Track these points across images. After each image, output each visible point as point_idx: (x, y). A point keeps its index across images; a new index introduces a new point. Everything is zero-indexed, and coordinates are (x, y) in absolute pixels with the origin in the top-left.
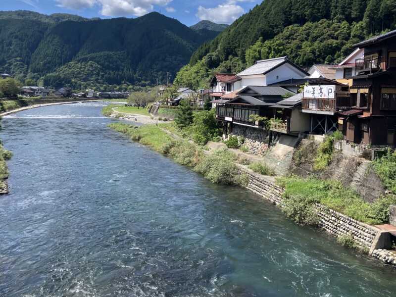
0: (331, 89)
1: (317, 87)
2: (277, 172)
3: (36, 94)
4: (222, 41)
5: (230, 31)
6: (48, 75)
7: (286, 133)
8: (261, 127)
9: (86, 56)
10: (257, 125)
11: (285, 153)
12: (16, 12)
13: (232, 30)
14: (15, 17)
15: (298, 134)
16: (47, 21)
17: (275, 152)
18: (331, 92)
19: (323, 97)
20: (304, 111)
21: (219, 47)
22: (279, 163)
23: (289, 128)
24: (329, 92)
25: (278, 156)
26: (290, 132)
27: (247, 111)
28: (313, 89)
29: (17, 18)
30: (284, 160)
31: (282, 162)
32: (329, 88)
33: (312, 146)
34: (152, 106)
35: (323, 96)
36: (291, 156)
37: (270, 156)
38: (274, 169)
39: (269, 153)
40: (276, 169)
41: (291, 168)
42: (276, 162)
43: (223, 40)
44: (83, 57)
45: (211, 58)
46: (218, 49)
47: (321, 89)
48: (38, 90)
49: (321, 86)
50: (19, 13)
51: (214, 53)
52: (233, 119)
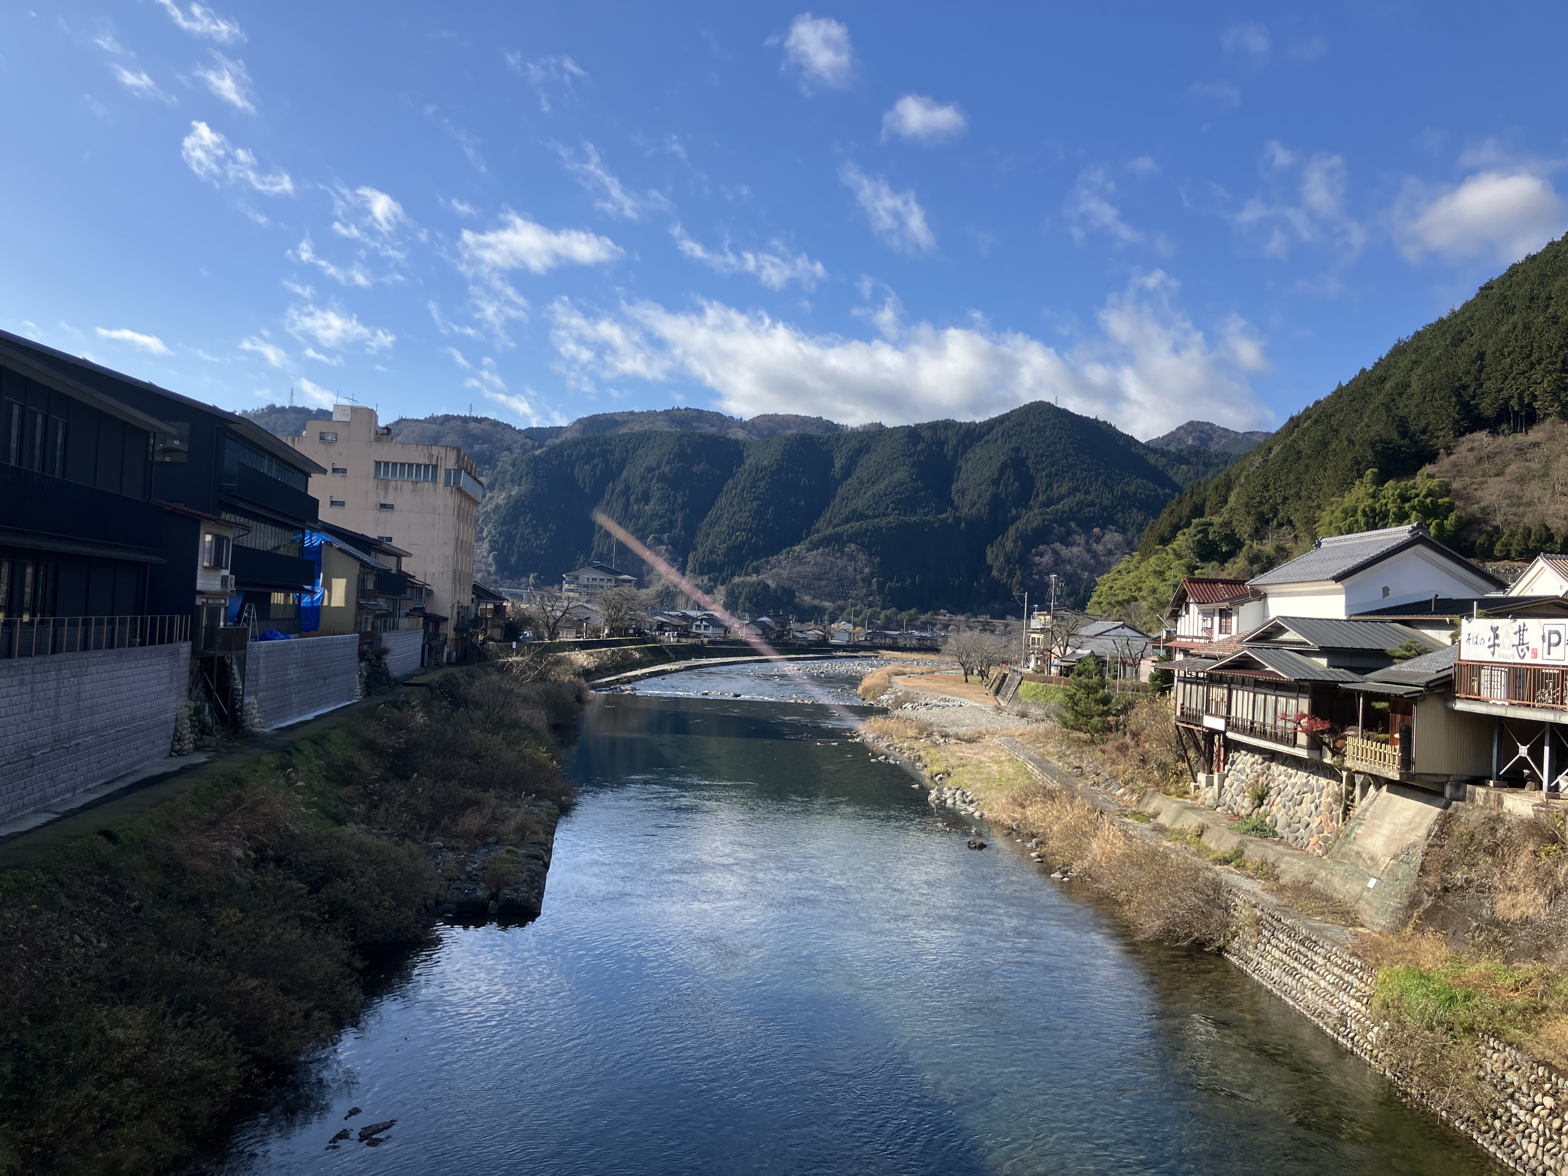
0: (1558, 633)
1: (1507, 626)
2: (1366, 914)
3: (694, 630)
4: (1243, 480)
5: (1270, 450)
6: (737, 580)
7: (1397, 777)
8: (1315, 755)
9: (839, 529)
10: (1301, 747)
11: (1394, 849)
12: (667, 412)
13: (1276, 449)
14: (662, 426)
15: (1443, 785)
16: (741, 435)
17: (1360, 842)
18: (1558, 644)
19: (1528, 660)
20: (1460, 706)
21: (1232, 499)
22: (1372, 883)
23: (1406, 761)
24: (1550, 645)
25: (1372, 858)
26: (1414, 776)
27: (1271, 699)
28: (1495, 630)
29: (667, 429)
30: (1391, 872)
31: (1383, 878)
32: (1547, 629)
33: (1493, 830)
34: (1005, 676)
35: (1529, 654)
36: (1417, 860)
37: (1344, 855)
38: (1357, 902)
39: (1342, 845)
40: (1362, 902)
41: (1414, 903)
42: (1365, 878)
43: (1246, 478)
44: (830, 531)
45: (1205, 532)
46: (1228, 506)
47: (1521, 631)
48: (701, 620)
49: (1520, 621)
50: (672, 416)
51: (1216, 520)
52: (1227, 724)
